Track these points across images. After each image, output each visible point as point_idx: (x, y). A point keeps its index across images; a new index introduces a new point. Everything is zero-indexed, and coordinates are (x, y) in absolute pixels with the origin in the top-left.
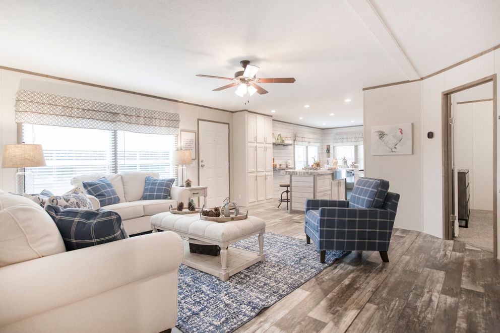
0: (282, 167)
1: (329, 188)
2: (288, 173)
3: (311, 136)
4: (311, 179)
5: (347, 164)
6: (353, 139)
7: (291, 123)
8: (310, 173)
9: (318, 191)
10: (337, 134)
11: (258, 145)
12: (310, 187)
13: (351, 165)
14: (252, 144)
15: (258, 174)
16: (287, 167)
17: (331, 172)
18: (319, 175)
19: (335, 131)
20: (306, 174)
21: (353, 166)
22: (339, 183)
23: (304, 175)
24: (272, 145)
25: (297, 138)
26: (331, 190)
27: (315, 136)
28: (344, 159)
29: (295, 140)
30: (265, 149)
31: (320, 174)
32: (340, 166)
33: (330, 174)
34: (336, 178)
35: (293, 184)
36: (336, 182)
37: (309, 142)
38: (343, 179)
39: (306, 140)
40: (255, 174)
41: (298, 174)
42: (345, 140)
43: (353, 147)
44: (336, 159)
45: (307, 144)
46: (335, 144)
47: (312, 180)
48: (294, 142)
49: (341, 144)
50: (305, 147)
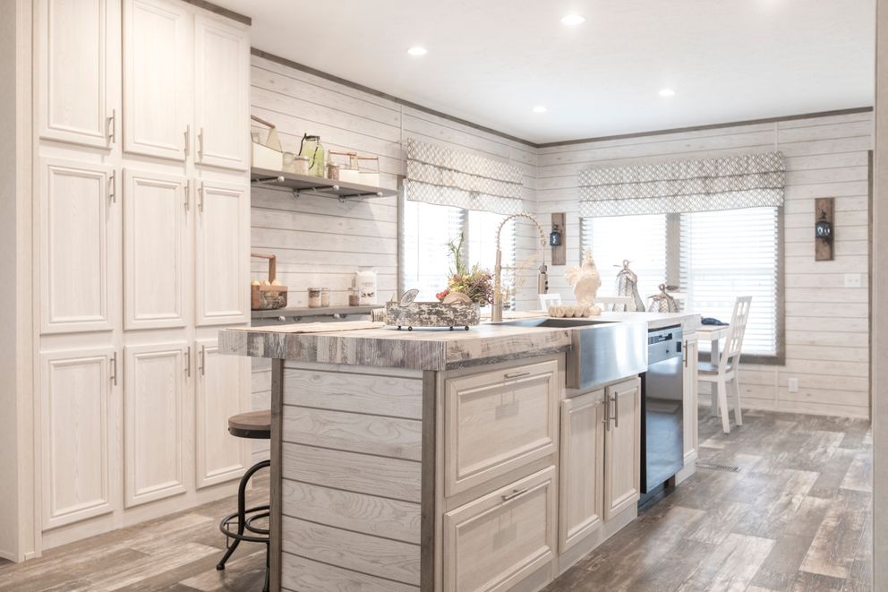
0: (318, 301)
1: (543, 443)
2: (260, 342)
3: (481, 165)
4: (406, 393)
5: (635, 293)
6: (662, 188)
7: (381, 94)
8: (398, 354)
9: (456, 487)
10: (595, 166)
11: (136, 168)
12: (396, 455)
13: (656, 298)
14: (91, 161)
15: (135, 345)
16: (353, 301)
17: (561, 337)
18: (467, 364)
19: (585, 154)
20: (371, 353)
21: (665, 303)
22: (606, 402)
23: (360, 361)
24: (245, 182)
25: (414, 170)
26: (558, 458)
27: (503, 171)
28: (626, 270)
29: (401, 178)
30: (193, 199)
31: (475, 354)
32: (606, 301)
33: (549, 353)
34: (590, 376)
35: (294, 425)
36: (592, 400)
37: (474, 193)
38: (627, 379)
39: (459, 180)
40: (107, 347)
41: (322, 355)
42: (627, 190)
43: (660, 222)
44: (591, 265)
45: (463, 199)
46: (586, 209)
47: (415, 407)
48: (400, 184)
49: (608, 206)
50: (455, 214)
